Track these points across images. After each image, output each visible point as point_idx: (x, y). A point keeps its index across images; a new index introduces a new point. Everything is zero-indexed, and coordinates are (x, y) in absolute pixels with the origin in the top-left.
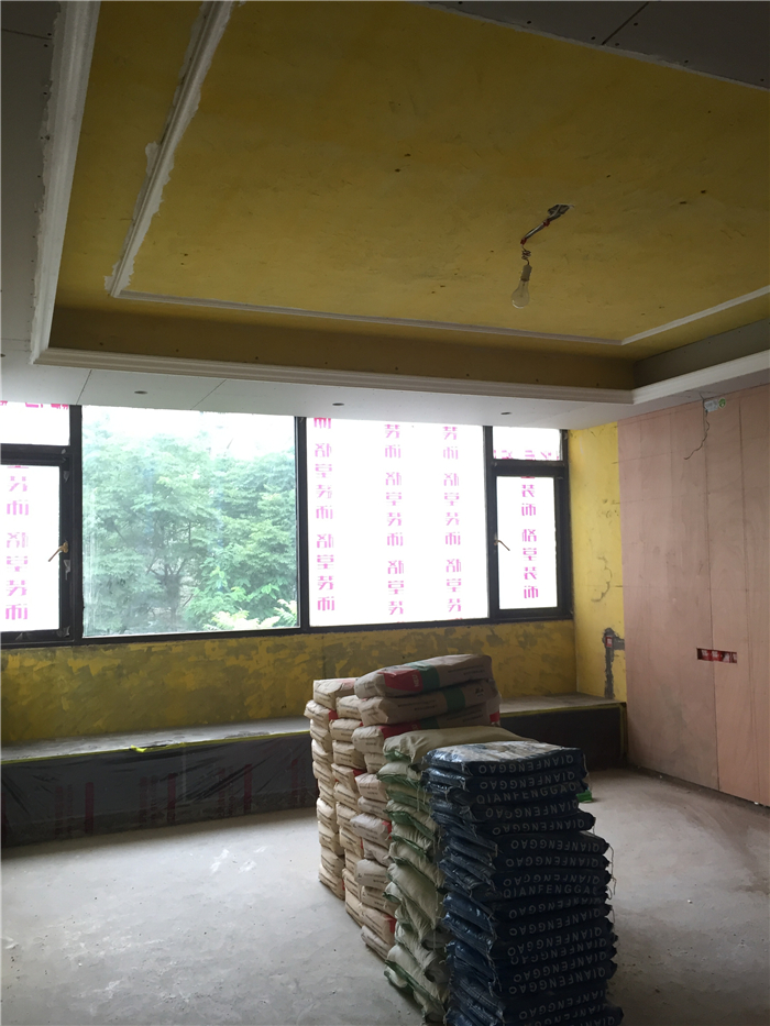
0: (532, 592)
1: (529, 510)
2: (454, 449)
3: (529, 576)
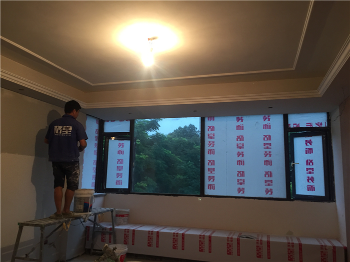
1: (309, 151)
2: (269, 125)
3: (310, 181)
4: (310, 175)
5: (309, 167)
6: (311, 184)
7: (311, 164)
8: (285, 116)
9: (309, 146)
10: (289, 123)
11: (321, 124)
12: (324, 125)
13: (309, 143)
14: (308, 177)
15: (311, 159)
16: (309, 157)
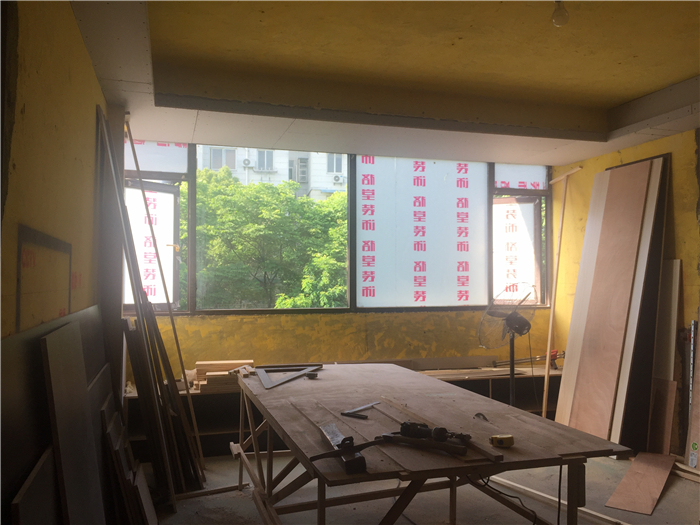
2: (465, 180)
8: (491, 167)
11: (538, 185)
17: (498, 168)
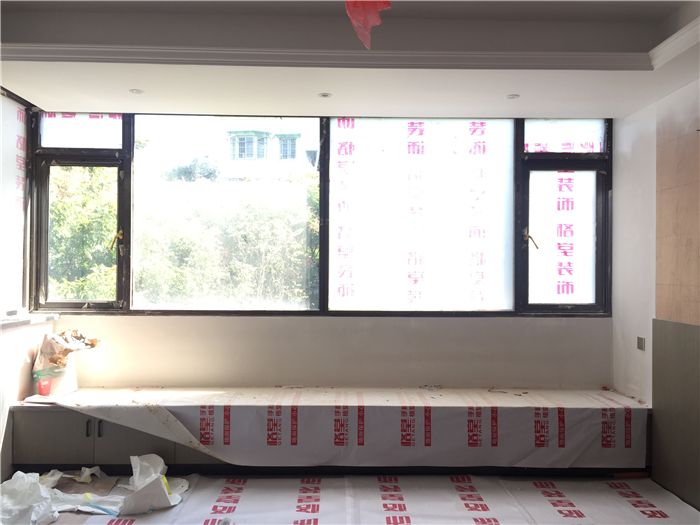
0: (568, 287)
1: (566, 204)
2: (481, 145)
3: (564, 271)
4: (565, 260)
5: (562, 240)
6: (566, 277)
7: (568, 233)
8: (519, 125)
9: (566, 194)
10: (526, 142)
11: (592, 147)
12: (597, 149)
13: (567, 186)
14: (561, 264)
15: (569, 223)
16: (565, 217)
17: (528, 126)
